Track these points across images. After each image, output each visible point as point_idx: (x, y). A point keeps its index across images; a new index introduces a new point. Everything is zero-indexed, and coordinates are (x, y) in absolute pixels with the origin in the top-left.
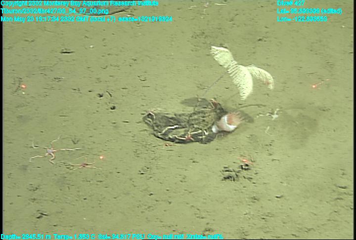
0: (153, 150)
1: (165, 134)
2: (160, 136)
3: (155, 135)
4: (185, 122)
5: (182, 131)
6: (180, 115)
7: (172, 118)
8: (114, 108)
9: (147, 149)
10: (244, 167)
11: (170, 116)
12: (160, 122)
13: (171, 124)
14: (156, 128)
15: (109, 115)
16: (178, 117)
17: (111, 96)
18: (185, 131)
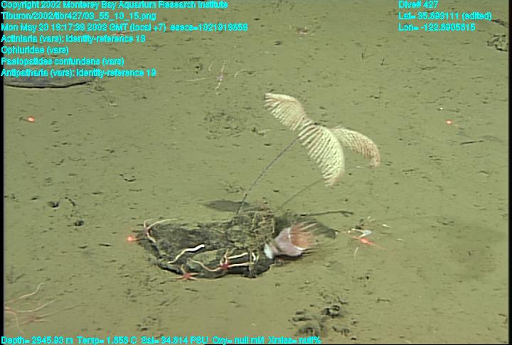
0: (160, 289)
1: (179, 262)
2: (171, 267)
3: (160, 265)
4: (217, 237)
5: (212, 255)
6: (208, 226)
7: (193, 232)
8: (80, 223)
9: (149, 287)
10: (331, 311)
11: (190, 229)
12: (171, 240)
13: (192, 243)
14: (162, 253)
15: (72, 234)
16: (205, 229)
17: (74, 205)
18: (218, 254)
